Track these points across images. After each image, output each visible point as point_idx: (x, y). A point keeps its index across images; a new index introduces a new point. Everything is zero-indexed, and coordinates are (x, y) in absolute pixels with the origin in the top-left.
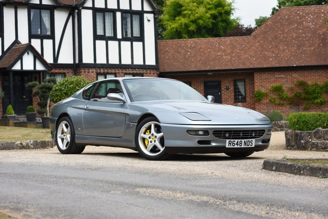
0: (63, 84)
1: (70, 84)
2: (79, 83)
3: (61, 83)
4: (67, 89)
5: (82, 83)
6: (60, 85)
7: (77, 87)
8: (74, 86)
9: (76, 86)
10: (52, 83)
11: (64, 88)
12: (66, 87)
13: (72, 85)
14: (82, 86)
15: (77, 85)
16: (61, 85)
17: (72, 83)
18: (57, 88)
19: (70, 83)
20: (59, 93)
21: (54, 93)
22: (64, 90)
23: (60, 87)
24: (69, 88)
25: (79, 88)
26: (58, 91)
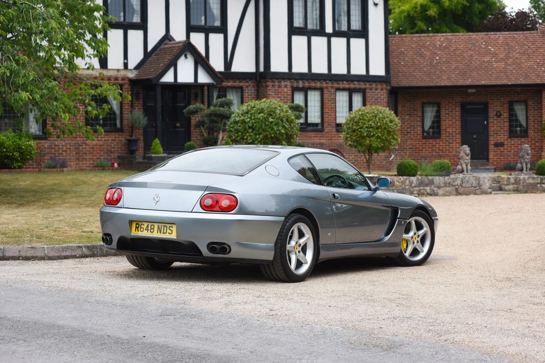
0: (247, 113)
1: (259, 113)
2: (273, 112)
3: (243, 111)
4: (253, 121)
5: (278, 112)
6: (242, 115)
7: (271, 117)
8: (265, 116)
9: (268, 116)
10: (225, 107)
11: (249, 119)
12: (253, 118)
13: (262, 114)
14: (278, 116)
15: (271, 115)
16: (244, 113)
17: (262, 111)
18: (237, 119)
19: (259, 111)
20: (240, 126)
21: (232, 127)
22: (249, 122)
23: (242, 118)
24: (257, 119)
25: (273, 119)
26: (239, 124)
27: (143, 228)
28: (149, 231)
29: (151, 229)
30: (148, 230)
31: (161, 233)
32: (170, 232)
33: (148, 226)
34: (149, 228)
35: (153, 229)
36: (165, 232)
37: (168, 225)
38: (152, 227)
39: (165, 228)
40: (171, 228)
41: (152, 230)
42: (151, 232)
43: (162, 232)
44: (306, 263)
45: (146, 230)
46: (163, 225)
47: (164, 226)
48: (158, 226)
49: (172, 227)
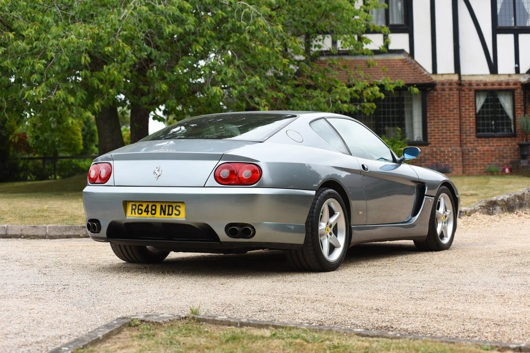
27: (141, 210)
28: (150, 213)
29: (152, 210)
30: (148, 212)
31: (165, 214)
32: (177, 213)
33: (147, 207)
34: (150, 209)
35: (155, 210)
36: (170, 213)
37: (174, 205)
38: (154, 208)
39: (171, 208)
40: (177, 208)
41: (153, 212)
42: (152, 214)
43: (167, 213)
44: (339, 246)
45: (145, 211)
46: (167, 205)
47: (169, 206)
48: (162, 206)
49: (180, 207)
